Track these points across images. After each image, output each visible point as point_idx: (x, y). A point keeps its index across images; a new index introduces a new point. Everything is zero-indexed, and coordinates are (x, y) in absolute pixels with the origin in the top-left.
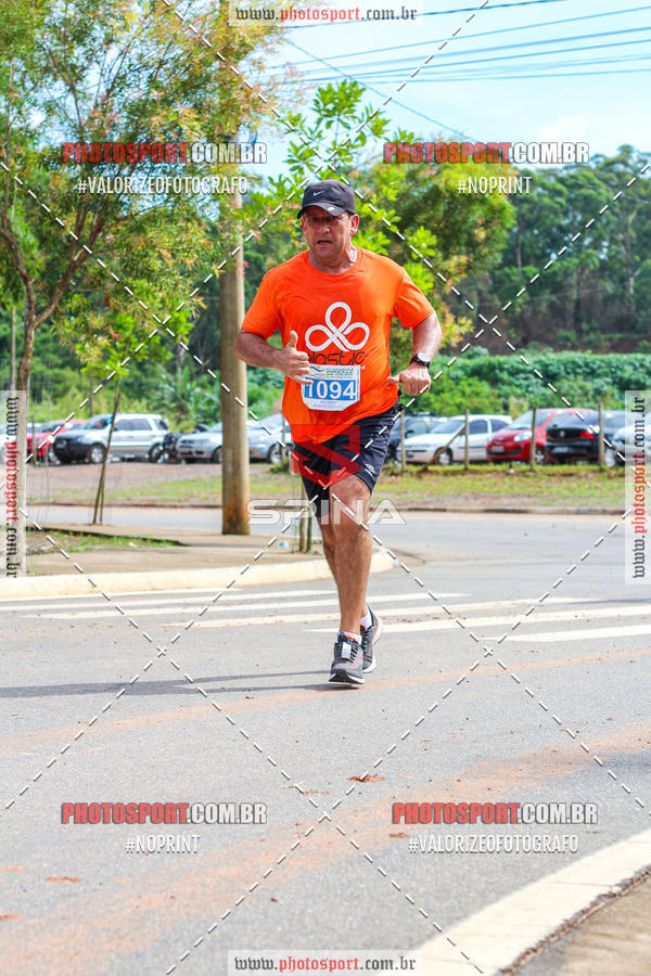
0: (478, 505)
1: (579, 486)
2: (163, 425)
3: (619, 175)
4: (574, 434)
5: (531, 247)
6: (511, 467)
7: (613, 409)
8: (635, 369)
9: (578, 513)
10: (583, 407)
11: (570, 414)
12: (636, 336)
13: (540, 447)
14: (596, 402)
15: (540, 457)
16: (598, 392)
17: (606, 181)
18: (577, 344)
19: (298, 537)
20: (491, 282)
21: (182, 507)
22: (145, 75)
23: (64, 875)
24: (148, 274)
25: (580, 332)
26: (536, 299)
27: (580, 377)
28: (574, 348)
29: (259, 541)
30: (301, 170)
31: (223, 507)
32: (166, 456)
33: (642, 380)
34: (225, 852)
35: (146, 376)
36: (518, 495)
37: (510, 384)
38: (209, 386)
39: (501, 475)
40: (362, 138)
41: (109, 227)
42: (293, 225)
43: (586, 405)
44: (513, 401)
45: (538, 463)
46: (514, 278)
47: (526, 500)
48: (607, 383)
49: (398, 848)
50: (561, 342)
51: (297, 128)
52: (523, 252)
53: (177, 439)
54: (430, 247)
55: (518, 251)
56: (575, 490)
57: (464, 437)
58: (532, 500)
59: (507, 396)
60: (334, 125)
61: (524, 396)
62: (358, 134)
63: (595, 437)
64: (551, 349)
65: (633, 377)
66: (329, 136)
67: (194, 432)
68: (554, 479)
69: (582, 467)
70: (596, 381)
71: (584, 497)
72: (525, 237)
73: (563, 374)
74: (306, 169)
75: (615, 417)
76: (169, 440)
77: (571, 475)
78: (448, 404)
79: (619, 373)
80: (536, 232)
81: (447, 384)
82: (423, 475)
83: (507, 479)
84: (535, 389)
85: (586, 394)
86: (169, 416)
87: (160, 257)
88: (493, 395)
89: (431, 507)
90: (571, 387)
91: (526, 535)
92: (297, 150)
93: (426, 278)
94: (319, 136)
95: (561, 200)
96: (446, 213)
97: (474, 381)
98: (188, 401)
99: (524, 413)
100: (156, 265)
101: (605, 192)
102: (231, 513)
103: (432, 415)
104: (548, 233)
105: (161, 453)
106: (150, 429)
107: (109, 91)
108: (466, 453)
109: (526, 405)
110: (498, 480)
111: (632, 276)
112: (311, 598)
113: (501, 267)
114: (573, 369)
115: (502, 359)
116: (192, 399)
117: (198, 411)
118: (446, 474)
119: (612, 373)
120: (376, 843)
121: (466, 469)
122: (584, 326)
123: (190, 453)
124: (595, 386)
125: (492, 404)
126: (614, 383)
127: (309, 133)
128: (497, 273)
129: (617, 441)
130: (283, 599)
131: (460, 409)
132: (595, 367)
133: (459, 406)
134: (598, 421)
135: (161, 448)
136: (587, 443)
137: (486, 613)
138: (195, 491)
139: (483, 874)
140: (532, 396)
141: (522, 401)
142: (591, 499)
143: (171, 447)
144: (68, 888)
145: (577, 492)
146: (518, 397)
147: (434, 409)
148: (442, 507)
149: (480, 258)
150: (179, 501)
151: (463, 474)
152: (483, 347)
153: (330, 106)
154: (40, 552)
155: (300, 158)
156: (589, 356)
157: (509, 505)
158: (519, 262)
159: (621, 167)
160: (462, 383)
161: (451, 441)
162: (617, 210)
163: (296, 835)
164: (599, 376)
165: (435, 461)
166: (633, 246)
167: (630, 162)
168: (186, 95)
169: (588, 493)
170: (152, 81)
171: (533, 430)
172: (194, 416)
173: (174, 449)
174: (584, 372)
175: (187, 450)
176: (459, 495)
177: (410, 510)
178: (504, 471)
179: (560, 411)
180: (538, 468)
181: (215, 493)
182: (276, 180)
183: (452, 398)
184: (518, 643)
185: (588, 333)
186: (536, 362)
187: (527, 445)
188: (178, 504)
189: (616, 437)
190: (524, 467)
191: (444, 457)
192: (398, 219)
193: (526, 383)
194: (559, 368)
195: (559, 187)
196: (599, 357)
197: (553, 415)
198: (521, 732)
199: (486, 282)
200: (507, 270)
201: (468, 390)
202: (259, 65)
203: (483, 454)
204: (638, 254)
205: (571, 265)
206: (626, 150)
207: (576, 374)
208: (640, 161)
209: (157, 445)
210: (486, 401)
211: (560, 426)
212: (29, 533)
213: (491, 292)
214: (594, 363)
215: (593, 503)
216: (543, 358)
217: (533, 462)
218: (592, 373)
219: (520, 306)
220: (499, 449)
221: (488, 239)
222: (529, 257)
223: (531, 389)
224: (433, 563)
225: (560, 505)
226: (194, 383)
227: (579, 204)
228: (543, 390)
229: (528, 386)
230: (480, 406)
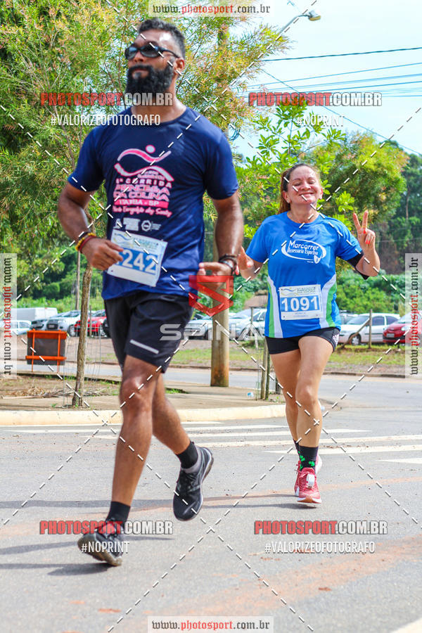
0: (376, 372)
5: (415, 205)
6: (399, 347)
19: (260, 389)
20: (388, 227)
21: (185, 367)
23: (110, 607)
26: (417, 239)
29: (235, 392)
30: (268, 153)
31: (212, 368)
34: (212, 596)
36: (403, 366)
37: (399, 293)
39: (392, 352)
40: (307, 133)
42: (262, 189)
44: (401, 304)
46: (403, 224)
49: (324, 597)
51: (266, 126)
52: (409, 208)
54: (349, 204)
55: (407, 207)
57: (368, 327)
59: (397, 301)
60: (289, 125)
62: (305, 131)
66: (286, 131)
67: (194, 319)
72: (411, 198)
74: (271, 153)
78: (358, 305)
80: (418, 195)
81: (358, 292)
82: (341, 351)
83: (396, 355)
88: (388, 300)
89: (347, 372)
91: (408, 392)
92: (265, 140)
93: (347, 224)
94: (280, 131)
96: (360, 183)
97: (376, 290)
99: (408, 313)
102: (217, 372)
103: (348, 312)
108: (370, 337)
109: (409, 307)
110: (390, 356)
112: (268, 430)
113: (395, 217)
115: (394, 277)
118: (356, 350)
120: (310, 594)
121: (370, 348)
125: (387, 306)
127: (273, 129)
128: (392, 221)
130: (250, 430)
131: (366, 308)
133: (365, 307)
137: (382, 444)
138: (194, 357)
139: (379, 616)
144: (112, 617)
146: (404, 301)
147: (350, 308)
148: (353, 372)
149: (382, 212)
150: (183, 364)
151: (367, 351)
153: (287, 113)
154: (94, 395)
155: (267, 146)
157: (398, 372)
158: (407, 215)
160: (368, 292)
161: (360, 330)
163: (258, 587)
165: (350, 342)
168: (196, 103)
176: (364, 365)
177: (332, 373)
178: (394, 350)
181: (207, 359)
182: (252, 160)
183: (361, 301)
184: (402, 464)
188: (183, 365)
191: (355, 340)
192: (329, 186)
198: (404, 524)
199: (385, 226)
200: (399, 219)
201: (372, 297)
202: (243, 86)
203: (380, 339)
210: (383, 304)
212: (87, 381)
213: (388, 233)
219: (407, 243)
220: (392, 335)
221: (388, 200)
222: (413, 211)
224: (347, 409)
230: (380, 307)
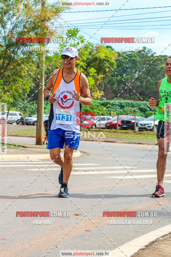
0: (102, 140)
1: (129, 136)
2: (20, 115)
3: (143, 54)
4: (128, 122)
5: (118, 72)
6: (111, 130)
7: (138, 116)
8: (144, 105)
9: (128, 143)
10: (130, 115)
11: (127, 117)
12: (145, 97)
13: (119, 125)
14: (134, 114)
15: (119, 128)
16: (134, 111)
17: (139, 56)
18: (130, 98)
21: (25, 137)
22: (22, 24)
24: (21, 77)
25: (130, 95)
26: (119, 86)
27: (130, 107)
28: (129, 99)
31: (36, 137)
32: (21, 123)
33: (146, 109)
35: (16, 101)
36: (113, 138)
37: (112, 108)
38: (33, 105)
39: (109, 132)
40: (78, 43)
41: (11, 64)
42: (59, 66)
43: (131, 114)
44: (112, 112)
45: (119, 129)
46: (114, 80)
47: (115, 139)
48: (137, 109)
50: (125, 97)
53: (24, 119)
54: (94, 73)
56: (128, 137)
57: (99, 122)
58: (117, 139)
59: (111, 111)
60: (71, 39)
61: (115, 111)
63: (134, 123)
64: (123, 99)
65: (144, 108)
67: (29, 117)
68: (122, 134)
69: (130, 131)
70: (134, 108)
71: (130, 139)
72: (117, 70)
73: (126, 106)
75: (139, 118)
76: (22, 118)
77: (127, 133)
79: (140, 106)
80: (120, 68)
81: (96, 107)
82: (88, 131)
83: (110, 133)
84: (118, 110)
85: (131, 111)
86: (22, 112)
87: (24, 72)
88: (107, 111)
89: (90, 140)
90: (128, 110)
91: (115, 148)
92: (61, 45)
93: (93, 81)
95: (127, 60)
96: (98, 64)
97: (102, 106)
98: (27, 108)
99: (115, 116)
100: (23, 74)
101: (138, 59)
102: (38, 139)
104: (123, 69)
105: (20, 122)
106: (17, 115)
107: (13, 28)
108: (100, 126)
109: (115, 114)
110: (108, 133)
111: (144, 81)
114: (128, 105)
115: (110, 101)
116: (28, 108)
117: (29, 111)
118: (94, 131)
119: (138, 106)
121: (100, 130)
122: (132, 94)
123: (27, 122)
124: (134, 109)
125: (107, 113)
126: (139, 109)
128: (109, 78)
129: (139, 124)
132: (134, 104)
133: (98, 113)
134: (135, 119)
135: (20, 121)
136: (131, 125)
137: (106, 170)
138: (28, 133)
140: (117, 111)
141: (114, 112)
142: (132, 140)
143: (22, 120)
145: (128, 138)
146: (113, 111)
148: (93, 140)
149: (107, 76)
150: (24, 135)
152: (105, 98)
153: (70, 35)
156: (132, 101)
157: (111, 140)
158: (115, 76)
159: (143, 52)
160: (99, 107)
161: (96, 123)
162: (141, 64)
163: (61, 230)
164: (135, 107)
165: (91, 128)
166: (145, 73)
167: (145, 51)
168: (33, 30)
169: (131, 138)
170: (24, 26)
171: (117, 120)
172: (28, 112)
173: (23, 121)
174: (131, 106)
175: (27, 121)
177: (85, 140)
178: (109, 131)
179: (125, 116)
180: (118, 131)
181: (34, 133)
183: (96, 111)
185: (132, 95)
186: (118, 102)
187: (116, 124)
189: (139, 123)
190: (115, 130)
191: (94, 127)
192: (86, 65)
193: (116, 108)
194: (124, 104)
195: (127, 57)
196: (135, 102)
197: (123, 117)
199: (106, 81)
200: (112, 78)
201: (101, 109)
202: (52, 24)
203: (104, 126)
204: (146, 75)
205: (129, 77)
206: (145, 48)
207: (129, 106)
208: (148, 51)
209: (19, 120)
210: (105, 112)
211: (125, 120)
213: (108, 84)
214: (134, 103)
215: (132, 141)
216: (121, 101)
217: (117, 129)
218: (133, 106)
219: (115, 87)
220: (109, 125)
221: (109, 71)
222: (118, 75)
223: (117, 109)
224: (91, 155)
225: (124, 141)
226: (29, 104)
227: (132, 62)
228: (120, 110)
229: (116, 109)
230: (104, 113)
